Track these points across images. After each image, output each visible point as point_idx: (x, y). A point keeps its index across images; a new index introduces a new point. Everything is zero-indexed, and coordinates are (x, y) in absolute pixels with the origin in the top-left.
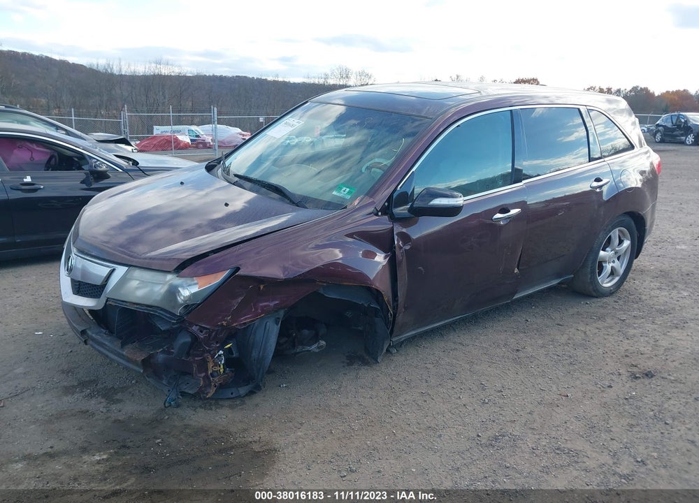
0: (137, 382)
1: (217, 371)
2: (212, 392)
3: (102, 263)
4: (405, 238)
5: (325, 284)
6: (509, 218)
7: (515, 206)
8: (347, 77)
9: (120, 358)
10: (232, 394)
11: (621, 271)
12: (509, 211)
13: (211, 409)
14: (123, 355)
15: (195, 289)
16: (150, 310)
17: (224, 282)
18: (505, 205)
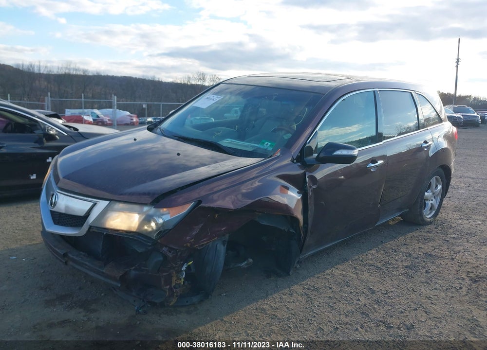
0: (105, 295)
1: (179, 284)
2: (174, 301)
3: (85, 198)
4: (313, 179)
5: (260, 214)
6: (376, 167)
7: (381, 158)
8: (204, 79)
9: (100, 275)
10: (187, 302)
11: (436, 207)
12: (377, 162)
13: (173, 315)
14: (103, 273)
15: (167, 217)
16: (129, 235)
17: (189, 213)
18: (374, 157)
